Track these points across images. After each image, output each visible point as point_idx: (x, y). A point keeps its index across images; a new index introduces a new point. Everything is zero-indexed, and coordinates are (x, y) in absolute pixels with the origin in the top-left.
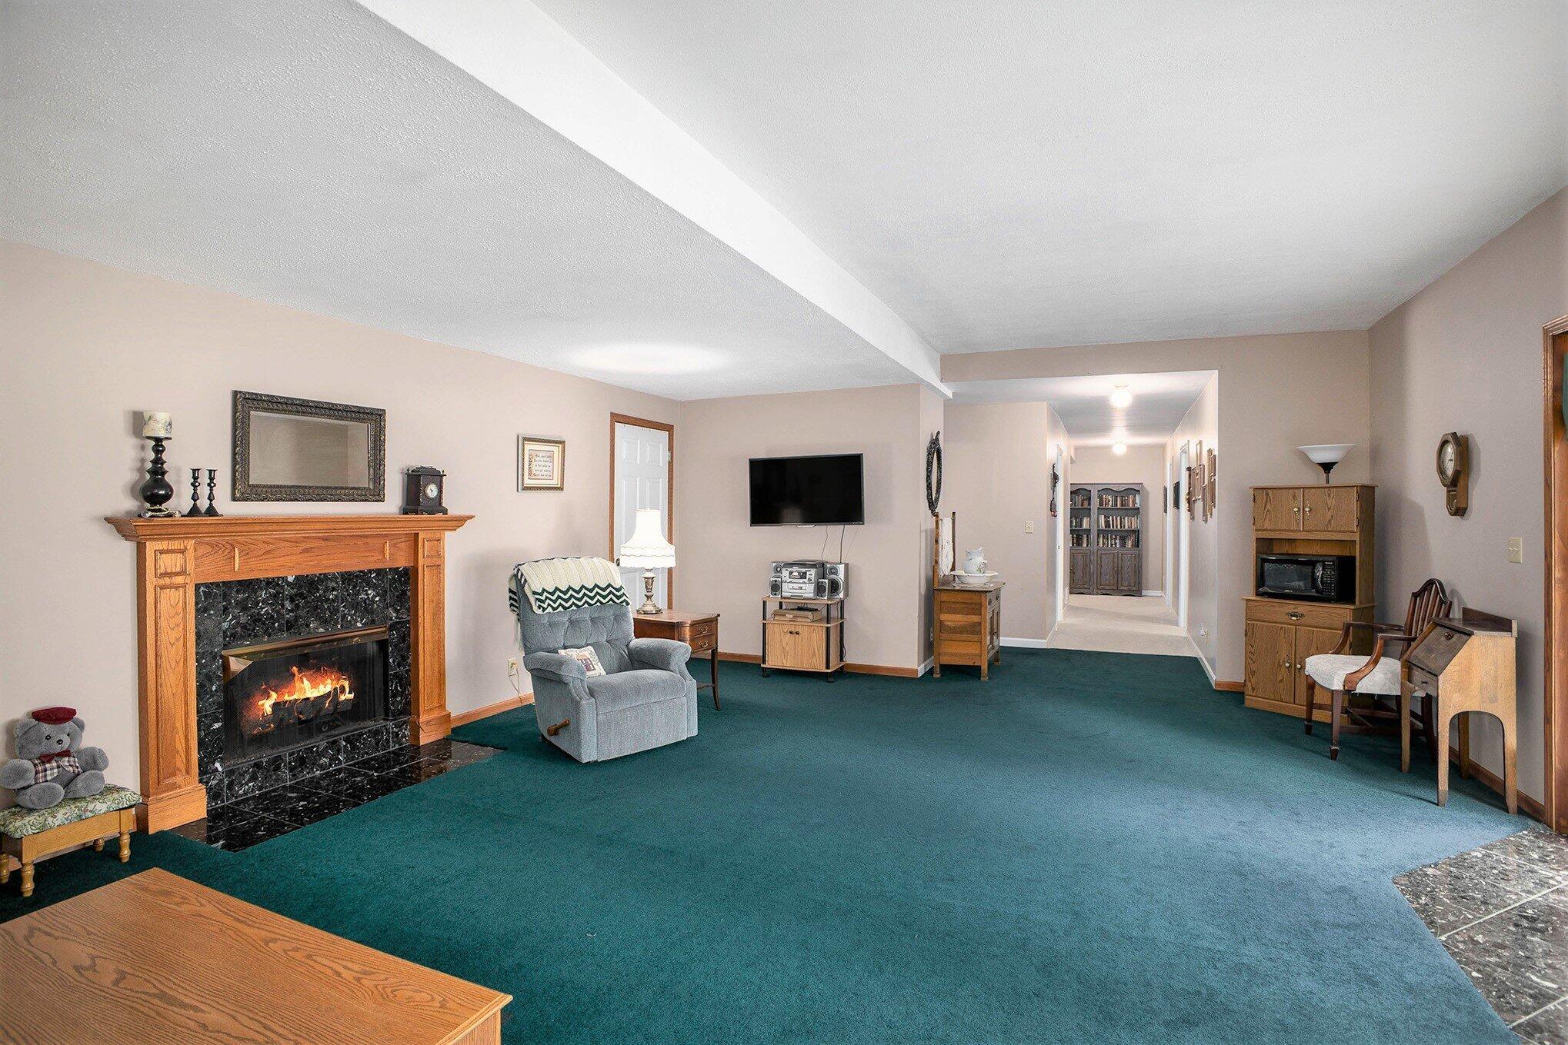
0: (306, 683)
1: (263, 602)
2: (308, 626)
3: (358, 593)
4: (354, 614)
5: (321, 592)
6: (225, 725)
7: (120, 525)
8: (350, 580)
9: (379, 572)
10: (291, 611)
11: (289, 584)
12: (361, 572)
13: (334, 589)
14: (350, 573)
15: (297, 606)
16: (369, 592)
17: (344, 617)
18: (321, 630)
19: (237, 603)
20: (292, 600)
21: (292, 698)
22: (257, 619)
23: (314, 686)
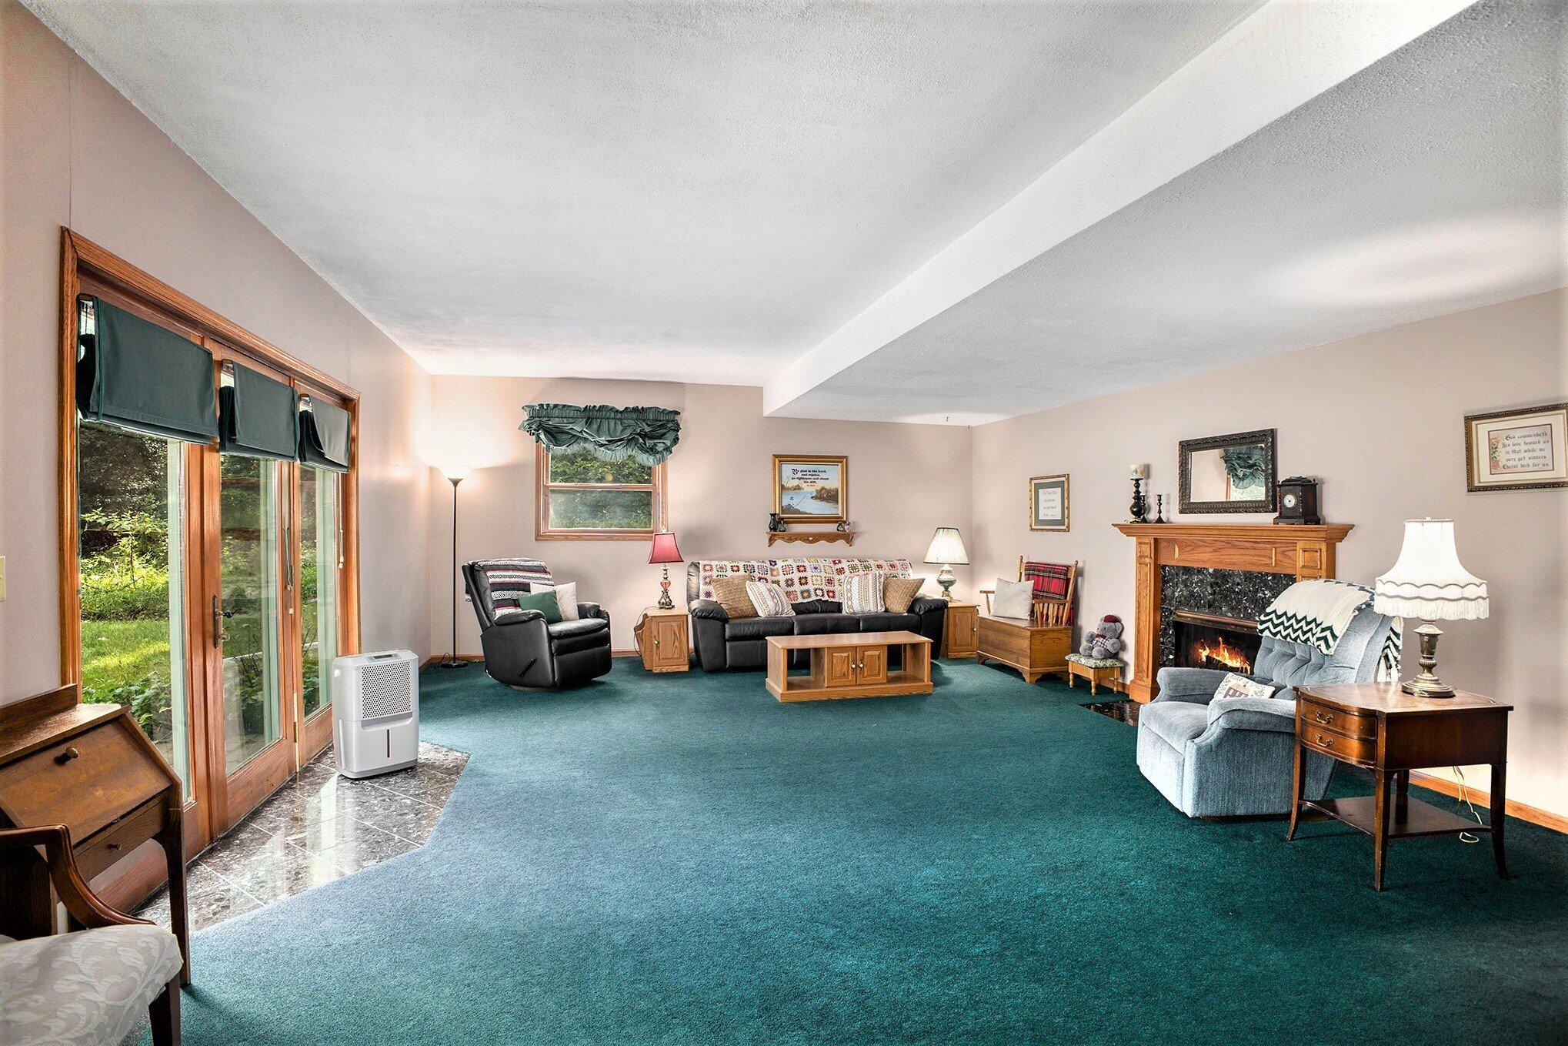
0: (1226, 654)
1: (1196, 583)
2: (1221, 608)
3: (1257, 592)
4: (1254, 609)
5: (1230, 584)
6: (1175, 658)
7: (1124, 529)
8: (1250, 579)
9: (1274, 576)
10: (1211, 594)
11: (1210, 574)
12: (1259, 573)
13: (1238, 584)
14: (1250, 573)
15: (1214, 591)
16: (1266, 592)
17: (1246, 608)
18: (1229, 614)
19: (1183, 581)
20: (1212, 587)
21: (1217, 658)
22: (1192, 594)
23: (1231, 658)
